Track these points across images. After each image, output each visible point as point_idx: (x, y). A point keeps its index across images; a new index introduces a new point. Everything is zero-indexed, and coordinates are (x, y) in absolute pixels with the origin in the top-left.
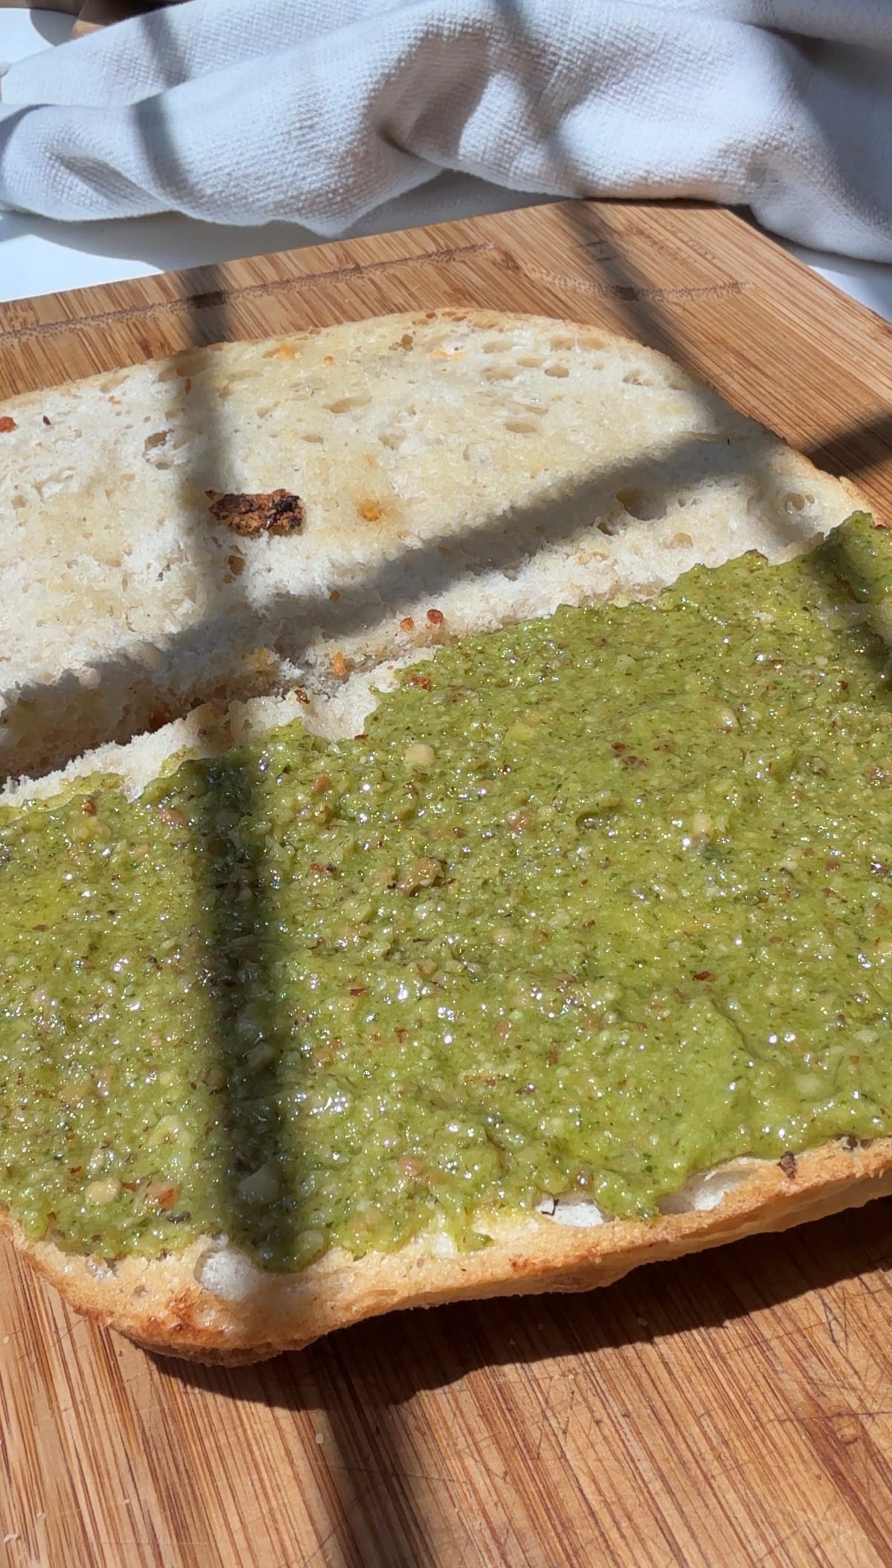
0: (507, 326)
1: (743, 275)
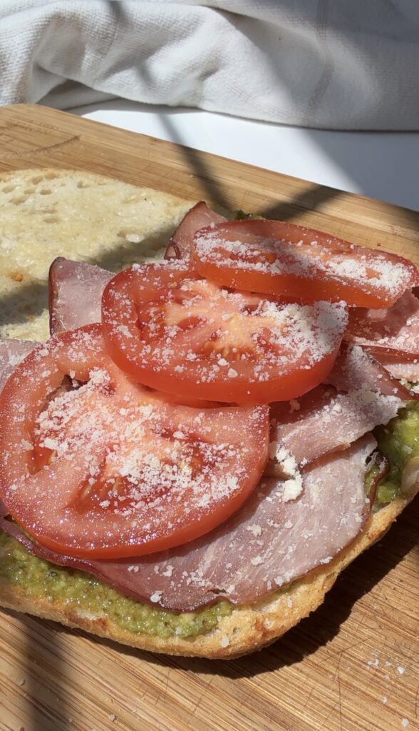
0: (7, 179)
1: (77, 133)
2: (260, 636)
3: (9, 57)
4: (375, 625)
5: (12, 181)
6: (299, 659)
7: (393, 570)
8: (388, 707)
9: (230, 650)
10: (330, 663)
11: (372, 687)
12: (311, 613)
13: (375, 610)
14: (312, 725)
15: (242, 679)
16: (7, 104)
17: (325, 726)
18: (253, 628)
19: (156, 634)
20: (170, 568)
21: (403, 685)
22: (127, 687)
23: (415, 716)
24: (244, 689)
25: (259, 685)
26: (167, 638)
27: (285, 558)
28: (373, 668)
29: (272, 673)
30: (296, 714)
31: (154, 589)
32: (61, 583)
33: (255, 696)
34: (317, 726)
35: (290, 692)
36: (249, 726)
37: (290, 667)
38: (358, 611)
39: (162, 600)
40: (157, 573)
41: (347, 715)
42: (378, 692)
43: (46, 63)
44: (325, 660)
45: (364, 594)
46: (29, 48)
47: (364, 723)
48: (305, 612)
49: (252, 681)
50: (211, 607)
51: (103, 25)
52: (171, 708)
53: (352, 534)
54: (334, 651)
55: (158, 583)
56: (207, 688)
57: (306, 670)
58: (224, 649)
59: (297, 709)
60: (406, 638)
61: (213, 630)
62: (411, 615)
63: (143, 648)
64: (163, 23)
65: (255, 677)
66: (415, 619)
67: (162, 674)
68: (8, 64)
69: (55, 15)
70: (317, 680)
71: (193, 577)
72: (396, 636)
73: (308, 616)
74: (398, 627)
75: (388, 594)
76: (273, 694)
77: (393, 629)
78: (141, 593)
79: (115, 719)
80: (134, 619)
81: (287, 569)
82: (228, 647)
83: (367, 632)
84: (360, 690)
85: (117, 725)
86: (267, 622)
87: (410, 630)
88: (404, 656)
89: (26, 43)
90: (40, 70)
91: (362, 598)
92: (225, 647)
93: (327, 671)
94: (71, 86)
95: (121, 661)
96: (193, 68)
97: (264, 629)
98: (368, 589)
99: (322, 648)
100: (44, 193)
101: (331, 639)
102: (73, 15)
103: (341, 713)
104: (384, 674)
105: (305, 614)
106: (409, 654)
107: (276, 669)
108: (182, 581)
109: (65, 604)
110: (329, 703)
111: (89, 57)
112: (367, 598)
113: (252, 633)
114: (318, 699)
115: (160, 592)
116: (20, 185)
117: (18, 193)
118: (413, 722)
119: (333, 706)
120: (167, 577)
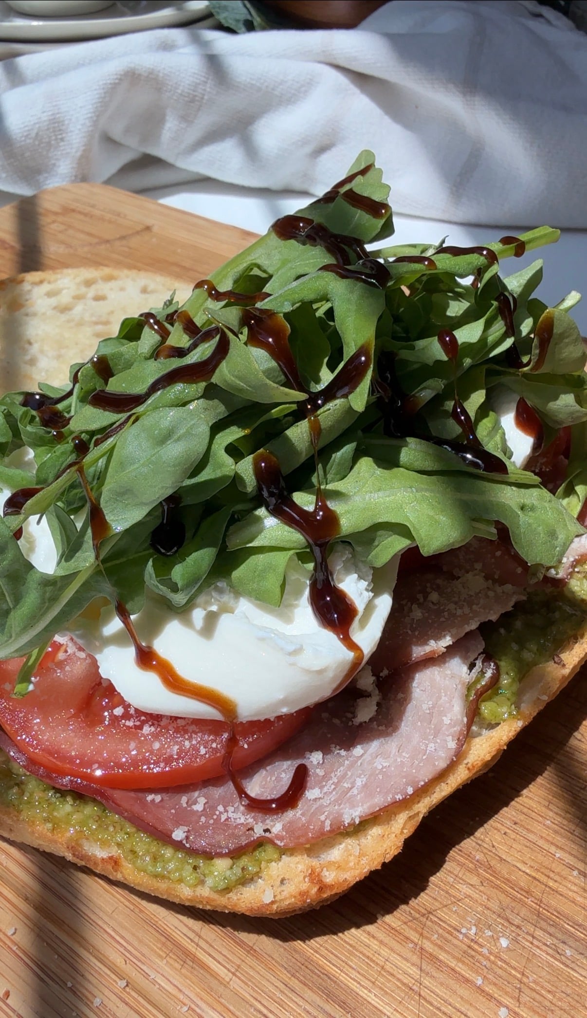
1: (149, 222)
2: (314, 890)
3: (68, 124)
4: (475, 880)
5: (59, 282)
6: (372, 920)
7: (505, 809)
8: (483, 991)
9: (275, 907)
10: (411, 928)
11: (463, 963)
12: (384, 865)
13: (478, 861)
14: (381, 1008)
15: (295, 943)
16: (64, 183)
17: (398, 1011)
18: (307, 880)
19: (180, 880)
20: (202, 800)
21: (505, 962)
22: (146, 945)
23: (517, 1005)
24: (297, 956)
25: (316, 952)
26: (196, 886)
27: (350, 794)
28: (467, 937)
29: (335, 937)
30: (360, 993)
31: (178, 824)
32: (67, 807)
33: (309, 966)
34: (387, 1010)
35: (356, 964)
36: (298, 1005)
37: (359, 930)
38: (455, 860)
39: (187, 838)
40: (185, 805)
41: (428, 998)
42: (471, 970)
43: (117, 132)
44: (405, 923)
45: (465, 839)
46: (94, 112)
47: (449, 1010)
48: (376, 863)
49: (308, 946)
50: (254, 850)
51: (189, 85)
52: (200, 975)
53: (442, 764)
54: (419, 912)
55: (183, 817)
56: (248, 952)
57: (381, 935)
58: (268, 905)
59: (363, 986)
60: (514, 899)
61: (255, 878)
62: (524, 869)
63: (165, 897)
64: (266, 84)
65: (312, 941)
66: (530, 875)
67: (194, 931)
68: (67, 133)
69: (128, 72)
70: (392, 950)
71: (230, 812)
72: (502, 897)
73: (379, 868)
74: (505, 883)
75: (496, 839)
76: (334, 965)
77: (498, 887)
78: (160, 828)
79: (127, 985)
80: (155, 859)
81: (353, 806)
82: (273, 903)
83: (465, 889)
84: (448, 966)
85: (129, 993)
86: (325, 873)
87: (522, 889)
88: (510, 923)
89: (90, 106)
90: (109, 141)
91: (462, 844)
92: (268, 902)
93: (407, 938)
94: (148, 162)
95: (141, 911)
96: (304, 142)
97: (320, 881)
98: (471, 833)
99: (403, 907)
100: (98, 298)
101: (416, 896)
102: (151, 72)
103: (420, 995)
104: (481, 946)
105: (376, 865)
106: (517, 921)
107: (340, 932)
108: (215, 817)
109: (68, 835)
110: (405, 981)
111: (171, 125)
112: (468, 844)
113: (305, 886)
114: (392, 975)
115: (186, 829)
116: (68, 288)
117: (65, 298)
118: (515, 1013)
119: (411, 985)
120: (198, 811)
